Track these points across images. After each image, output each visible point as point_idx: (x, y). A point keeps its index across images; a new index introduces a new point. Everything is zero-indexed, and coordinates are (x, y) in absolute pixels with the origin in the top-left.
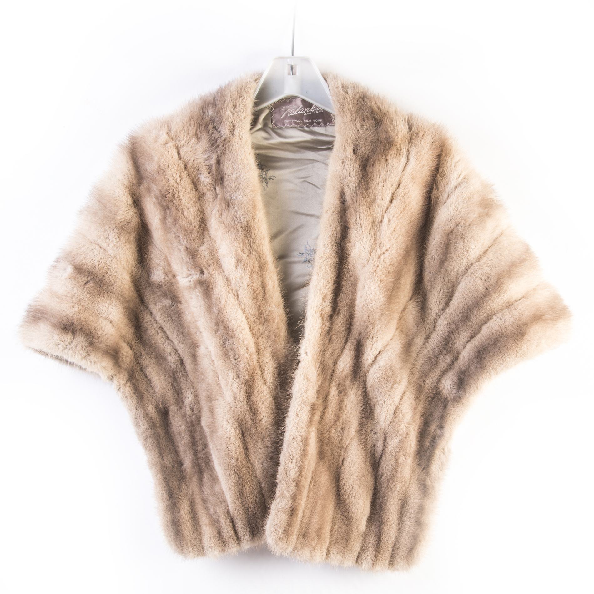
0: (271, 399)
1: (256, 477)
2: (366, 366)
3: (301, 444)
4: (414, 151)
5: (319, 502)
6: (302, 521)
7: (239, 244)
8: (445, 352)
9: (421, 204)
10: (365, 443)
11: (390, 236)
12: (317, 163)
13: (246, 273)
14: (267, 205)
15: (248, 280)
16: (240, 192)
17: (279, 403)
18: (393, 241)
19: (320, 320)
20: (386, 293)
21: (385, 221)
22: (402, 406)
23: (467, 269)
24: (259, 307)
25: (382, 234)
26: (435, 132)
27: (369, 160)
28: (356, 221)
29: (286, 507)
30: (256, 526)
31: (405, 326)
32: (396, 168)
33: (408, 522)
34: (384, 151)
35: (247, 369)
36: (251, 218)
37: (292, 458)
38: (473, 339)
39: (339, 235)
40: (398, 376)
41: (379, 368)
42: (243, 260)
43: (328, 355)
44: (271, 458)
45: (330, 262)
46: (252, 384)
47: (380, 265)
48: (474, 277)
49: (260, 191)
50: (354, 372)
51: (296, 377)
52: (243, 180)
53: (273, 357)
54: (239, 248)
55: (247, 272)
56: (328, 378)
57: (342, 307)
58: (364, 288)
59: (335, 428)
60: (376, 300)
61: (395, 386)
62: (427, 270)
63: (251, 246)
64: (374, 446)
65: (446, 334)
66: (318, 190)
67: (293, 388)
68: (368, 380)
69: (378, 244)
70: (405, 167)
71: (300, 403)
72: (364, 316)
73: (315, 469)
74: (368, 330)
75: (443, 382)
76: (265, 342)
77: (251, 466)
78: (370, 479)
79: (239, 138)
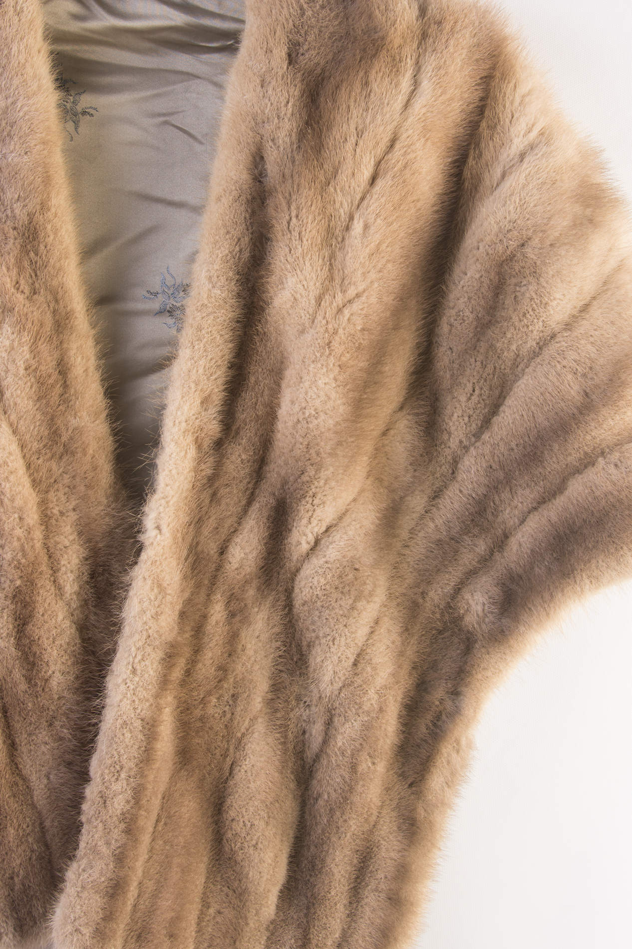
0: (73, 630)
1: (33, 806)
2: (295, 558)
3: (140, 736)
4: (430, 64)
5: (176, 861)
6: (135, 906)
7: (8, 269)
8: (476, 531)
9: (439, 190)
10: (284, 728)
11: (367, 263)
12: (197, 81)
13: (24, 340)
14: (76, 174)
15: (28, 356)
16: (13, 143)
17: (89, 639)
18: (373, 275)
19: (192, 452)
20: (351, 395)
21: (357, 227)
22: (374, 649)
23: (542, 345)
24: (52, 419)
25: (347, 258)
26: (480, 23)
27: (325, 81)
28: (289, 223)
29: (103, 879)
30: (30, 913)
31: (387, 469)
32: (388, 104)
33: (372, 900)
34: (360, 61)
35: (20, 563)
36: (38, 207)
37: (119, 769)
38: (544, 506)
39: (246, 255)
40: (368, 582)
41: (327, 565)
42: (16, 309)
43: (206, 531)
44: (69, 764)
45: (222, 319)
46: (30, 597)
47: (341, 331)
48: (558, 366)
49: (60, 143)
50: (266, 570)
51: (134, 584)
52: (21, 114)
53: (80, 534)
54: (9, 280)
55: (26, 338)
56: (206, 582)
57: (244, 421)
58: (301, 382)
59: (217, 696)
60: (328, 412)
61: (360, 605)
62: (445, 344)
63: (36, 275)
64: (304, 732)
65: (482, 491)
66: (196, 145)
67: (126, 608)
68: (297, 590)
69: (338, 281)
70: (408, 101)
71: (141, 643)
72: (298, 445)
73: (170, 788)
74: (305, 478)
75: (466, 597)
76: (63, 499)
77: (21, 783)
78: (289, 806)
79: (15, 11)
